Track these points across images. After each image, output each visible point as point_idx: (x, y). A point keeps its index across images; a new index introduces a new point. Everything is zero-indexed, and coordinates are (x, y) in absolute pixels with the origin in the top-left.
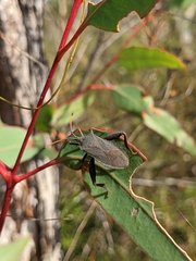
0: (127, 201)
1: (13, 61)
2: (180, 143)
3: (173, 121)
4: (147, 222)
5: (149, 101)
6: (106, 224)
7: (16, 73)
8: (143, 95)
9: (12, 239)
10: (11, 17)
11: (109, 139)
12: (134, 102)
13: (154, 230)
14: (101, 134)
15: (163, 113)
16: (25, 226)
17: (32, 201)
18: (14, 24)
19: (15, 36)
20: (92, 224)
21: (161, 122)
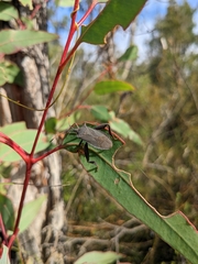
0: (111, 173)
1: (33, 95)
2: (131, 138)
3: (126, 125)
4: (126, 188)
5: (112, 114)
6: (89, 186)
7: (35, 102)
8: (109, 111)
9: (36, 198)
10: (31, 70)
11: (97, 129)
12: (103, 115)
13: (131, 193)
14: (92, 126)
15: (121, 121)
16: (43, 190)
17: (46, 175)
18: (32, 74)
19: (34, 81)
20: (81, 187)
21: (119, 127)
